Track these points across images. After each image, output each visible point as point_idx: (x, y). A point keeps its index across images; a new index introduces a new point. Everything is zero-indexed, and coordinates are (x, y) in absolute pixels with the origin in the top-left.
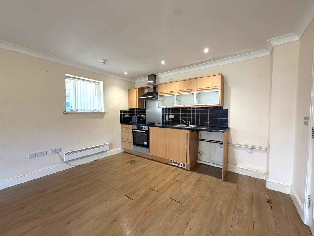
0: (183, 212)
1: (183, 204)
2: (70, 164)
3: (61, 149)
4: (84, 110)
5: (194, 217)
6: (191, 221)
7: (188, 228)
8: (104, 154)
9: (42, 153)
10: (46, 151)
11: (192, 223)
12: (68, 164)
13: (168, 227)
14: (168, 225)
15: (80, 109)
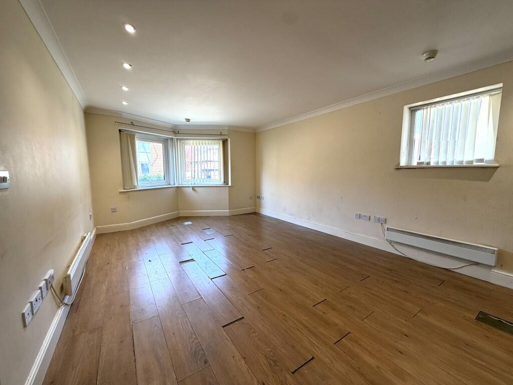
0: (270, 364)
1: (290, 374)
2: (395, 247)
3: (386, 219)
4: (445, 162)
5: (252, 377)
6: (247, 366)
7: (238, 354)
8: (474, 267)
9: (365, 216)
10: (370, 216)
11: (242, 364)
12: (392, 246)
13: (251, 331)
14: (254, 332)
15: (436, 160)
